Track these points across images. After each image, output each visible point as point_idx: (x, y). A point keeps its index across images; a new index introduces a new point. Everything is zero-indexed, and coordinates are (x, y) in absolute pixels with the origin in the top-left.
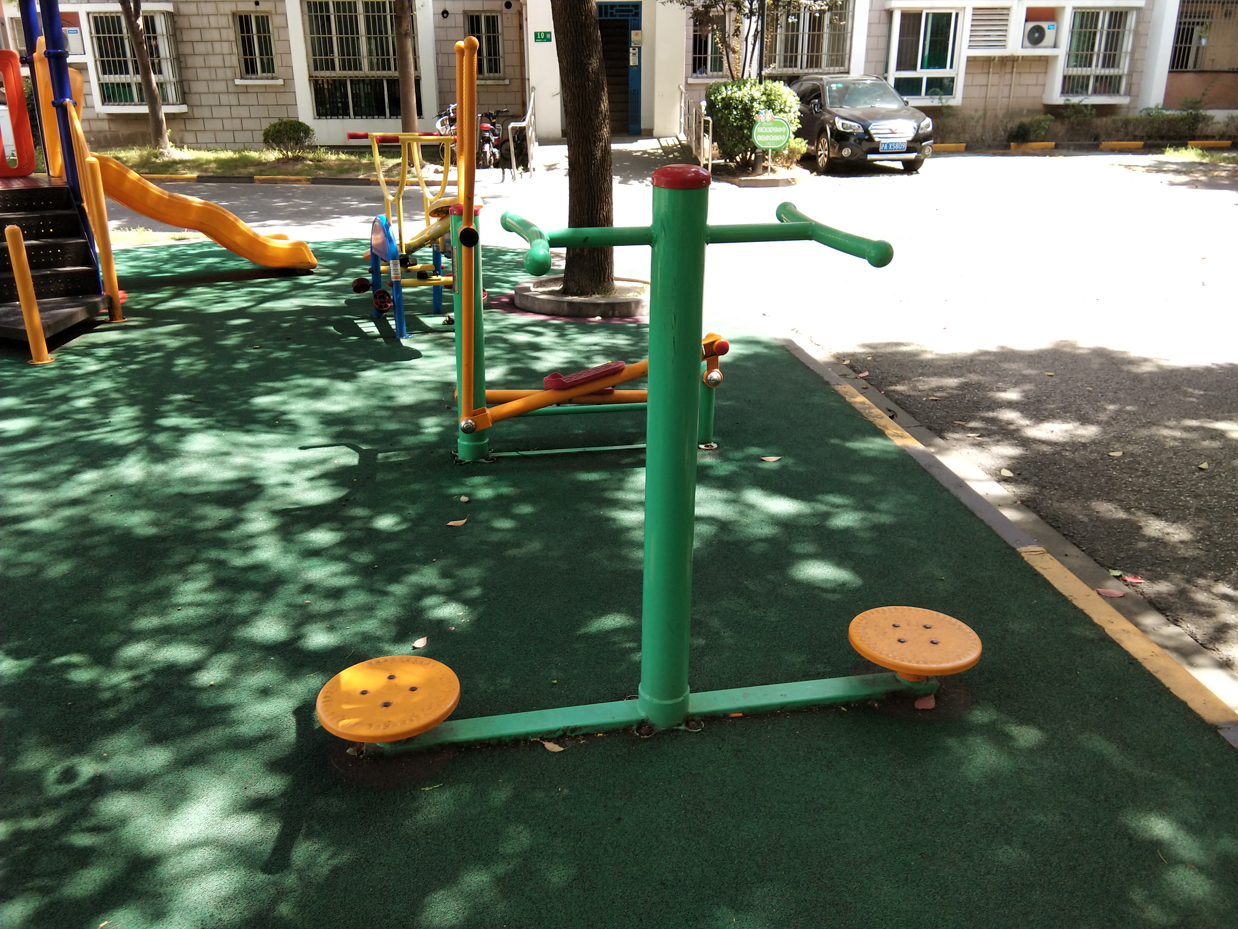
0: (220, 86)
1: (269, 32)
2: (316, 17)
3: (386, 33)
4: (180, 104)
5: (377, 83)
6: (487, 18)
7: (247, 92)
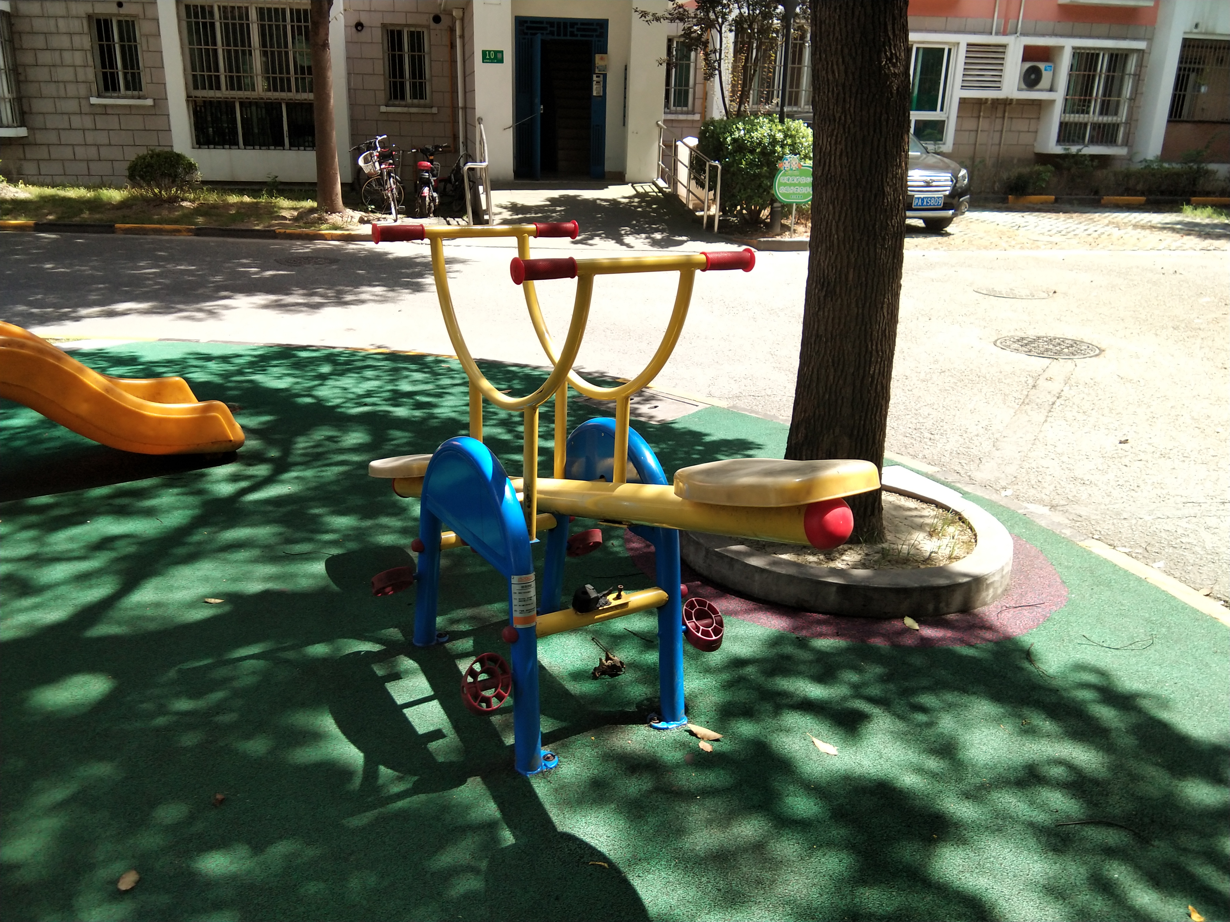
0: (71, 106)
1: (135, 41)
2: (197, 24)
3: (286, 46)
4: (18, 127)
5: (273, 108)
6: (412, 34)
7: (106, 114)
